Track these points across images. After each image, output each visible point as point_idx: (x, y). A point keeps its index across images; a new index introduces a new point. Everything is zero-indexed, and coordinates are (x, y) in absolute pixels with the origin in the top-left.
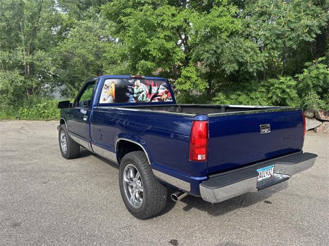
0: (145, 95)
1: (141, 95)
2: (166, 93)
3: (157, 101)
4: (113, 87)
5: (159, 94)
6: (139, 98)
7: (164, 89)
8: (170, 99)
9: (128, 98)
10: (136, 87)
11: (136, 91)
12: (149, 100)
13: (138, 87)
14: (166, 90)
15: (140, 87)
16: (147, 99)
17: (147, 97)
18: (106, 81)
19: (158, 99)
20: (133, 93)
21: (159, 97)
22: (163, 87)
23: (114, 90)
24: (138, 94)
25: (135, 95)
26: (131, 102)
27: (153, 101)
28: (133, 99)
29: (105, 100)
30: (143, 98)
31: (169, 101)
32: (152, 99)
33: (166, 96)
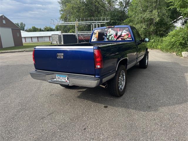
0: (113, 37)
1: (111, 37)
2: (127, 35)
4: (98, 33)
5: (122, 36)
6: (110, 38)
7: (126, 32)
8: (130, 39)
10: (108, 32)
11: (108, 35)
12: (116, 39)
13: (110, 32)
15: (111, 32)
16: (114, 39)
17: (114, 38)
19: (121, 39)
20: (106, 36)
21: (122, 38)
22: (125, 31)
23: (98, 35)
24: (109, 36)
25: (107, 37)
26: (105, 40)
27: (118, 40)
28: (107, 39)
30: (112, 39)
31: (129, 39)
32: (117, 39)
33: (127, 36)
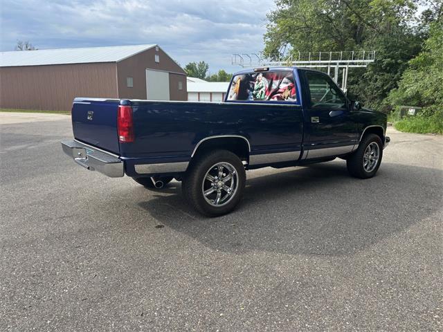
0: (264, 92)
1: (260, 91)
2: (290, 88)
3: (276, 99)
4: (239, 83)
5: (280, 91)
6: (258, 95)
7: (287, 83)
8: (294, 98)
9: (248, 95)
10: (257, 82)
11: (256, 87)
12: (267, 98)
13: (259, 81)
14: (290, 84)
15: (261, 82)
17: (265, 95)
18: (235, 77)
19: (278, 97)
22: (287, 80)
23: (239, 86)
24: (257, 90)
25: (254, 92)
26: (250, 99)
27: (271, 100)
28: (252, 97)
29: (231, 97)
30: (261, 96)
31: (292, 100)
32: (270, 97)
33: (289, 92)
